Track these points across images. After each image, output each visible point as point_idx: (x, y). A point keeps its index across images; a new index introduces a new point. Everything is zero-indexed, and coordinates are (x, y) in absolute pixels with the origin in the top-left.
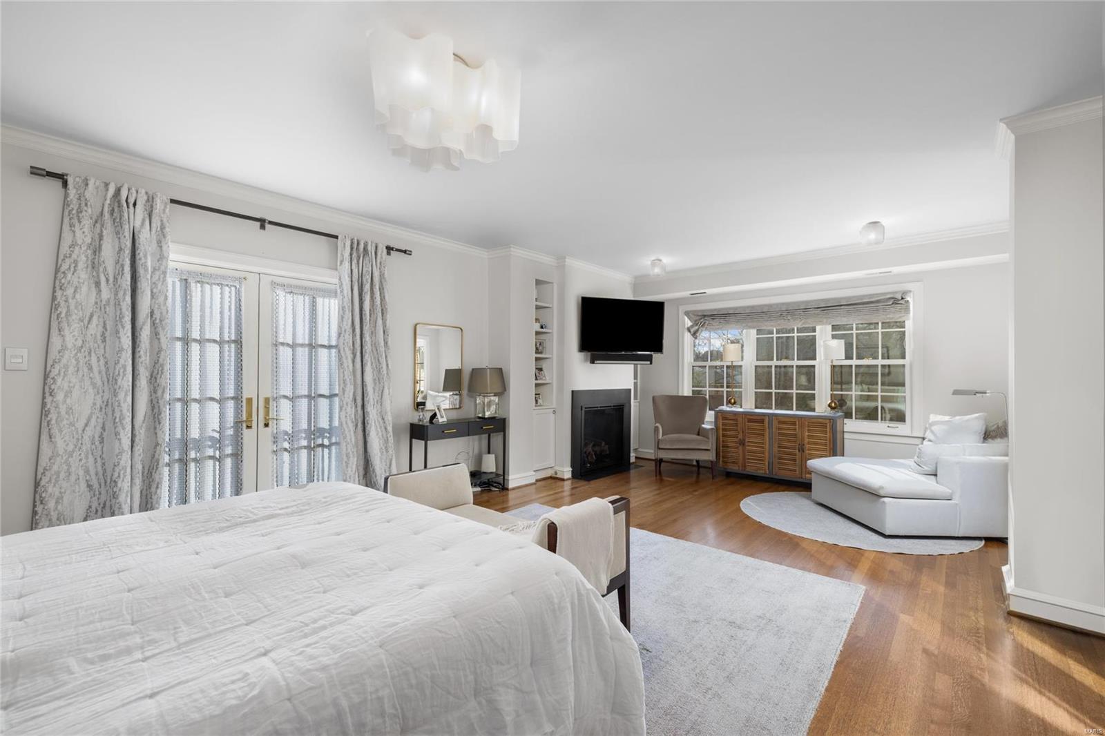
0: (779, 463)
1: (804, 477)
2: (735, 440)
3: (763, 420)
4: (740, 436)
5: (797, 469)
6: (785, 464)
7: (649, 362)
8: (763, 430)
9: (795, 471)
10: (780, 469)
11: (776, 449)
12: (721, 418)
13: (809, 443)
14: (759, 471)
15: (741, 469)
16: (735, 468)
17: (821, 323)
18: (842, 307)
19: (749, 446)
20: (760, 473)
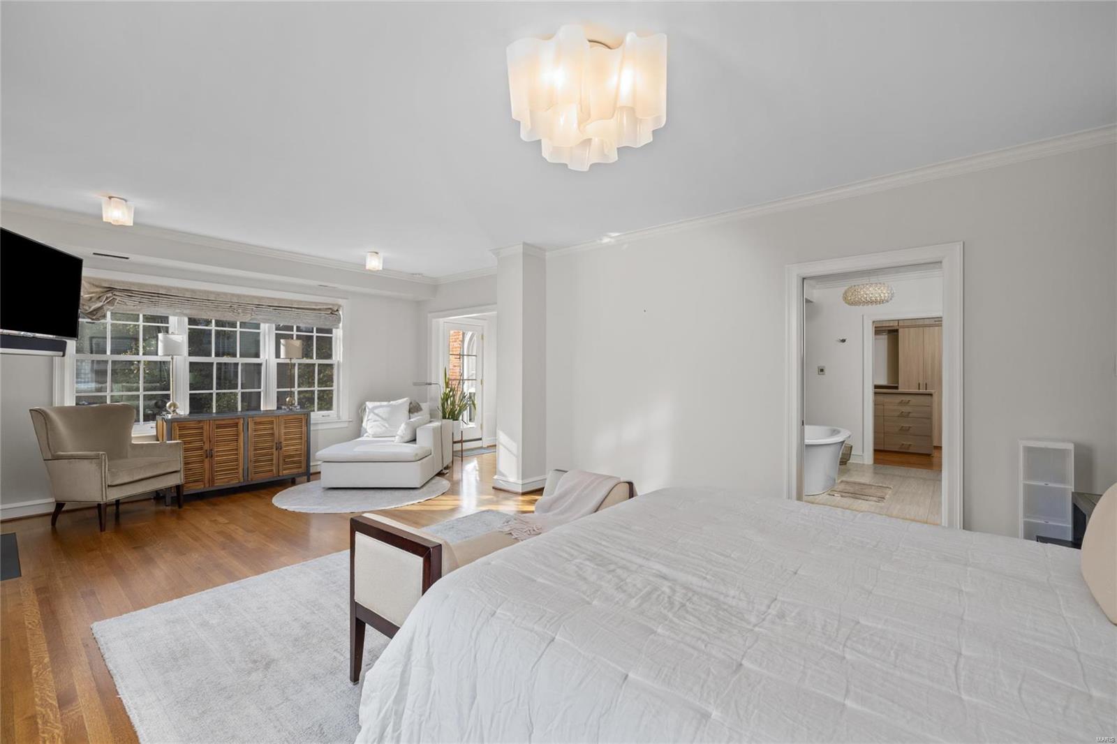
0: (255, 467)
1: (281, 474)
2: (199, 452)
3: (237, 423)
4: (206, 447)
5: (274, 468)
6: (262, 466)
7: (61, 353)
8: (237, 435)
9: (272, 471)
10: (256, 473)
11: (252, 453)
12: (178, 428)
13: (285, 440)
14: (232, 482)
15: (207, 485)
16: (198, 488)
17: (266, 321)
18: (293, 309)
19: (217, 456)
20: (234, 483)
